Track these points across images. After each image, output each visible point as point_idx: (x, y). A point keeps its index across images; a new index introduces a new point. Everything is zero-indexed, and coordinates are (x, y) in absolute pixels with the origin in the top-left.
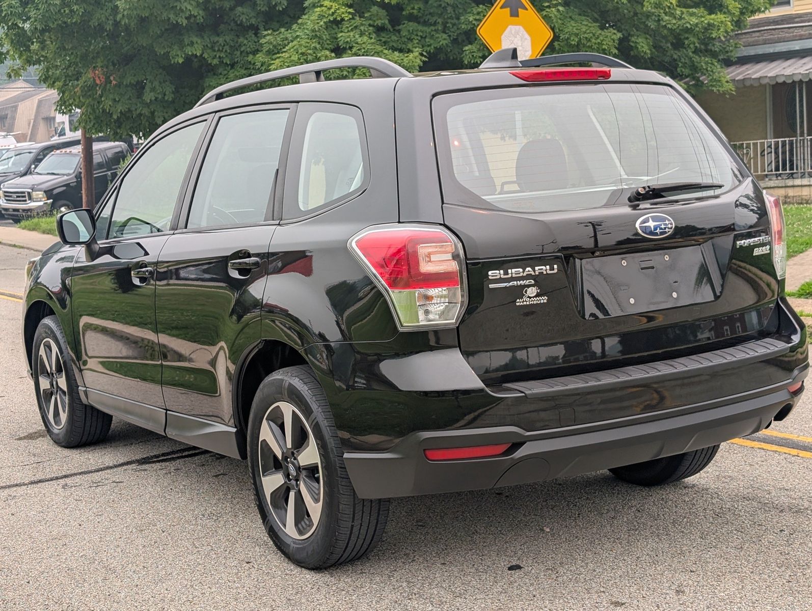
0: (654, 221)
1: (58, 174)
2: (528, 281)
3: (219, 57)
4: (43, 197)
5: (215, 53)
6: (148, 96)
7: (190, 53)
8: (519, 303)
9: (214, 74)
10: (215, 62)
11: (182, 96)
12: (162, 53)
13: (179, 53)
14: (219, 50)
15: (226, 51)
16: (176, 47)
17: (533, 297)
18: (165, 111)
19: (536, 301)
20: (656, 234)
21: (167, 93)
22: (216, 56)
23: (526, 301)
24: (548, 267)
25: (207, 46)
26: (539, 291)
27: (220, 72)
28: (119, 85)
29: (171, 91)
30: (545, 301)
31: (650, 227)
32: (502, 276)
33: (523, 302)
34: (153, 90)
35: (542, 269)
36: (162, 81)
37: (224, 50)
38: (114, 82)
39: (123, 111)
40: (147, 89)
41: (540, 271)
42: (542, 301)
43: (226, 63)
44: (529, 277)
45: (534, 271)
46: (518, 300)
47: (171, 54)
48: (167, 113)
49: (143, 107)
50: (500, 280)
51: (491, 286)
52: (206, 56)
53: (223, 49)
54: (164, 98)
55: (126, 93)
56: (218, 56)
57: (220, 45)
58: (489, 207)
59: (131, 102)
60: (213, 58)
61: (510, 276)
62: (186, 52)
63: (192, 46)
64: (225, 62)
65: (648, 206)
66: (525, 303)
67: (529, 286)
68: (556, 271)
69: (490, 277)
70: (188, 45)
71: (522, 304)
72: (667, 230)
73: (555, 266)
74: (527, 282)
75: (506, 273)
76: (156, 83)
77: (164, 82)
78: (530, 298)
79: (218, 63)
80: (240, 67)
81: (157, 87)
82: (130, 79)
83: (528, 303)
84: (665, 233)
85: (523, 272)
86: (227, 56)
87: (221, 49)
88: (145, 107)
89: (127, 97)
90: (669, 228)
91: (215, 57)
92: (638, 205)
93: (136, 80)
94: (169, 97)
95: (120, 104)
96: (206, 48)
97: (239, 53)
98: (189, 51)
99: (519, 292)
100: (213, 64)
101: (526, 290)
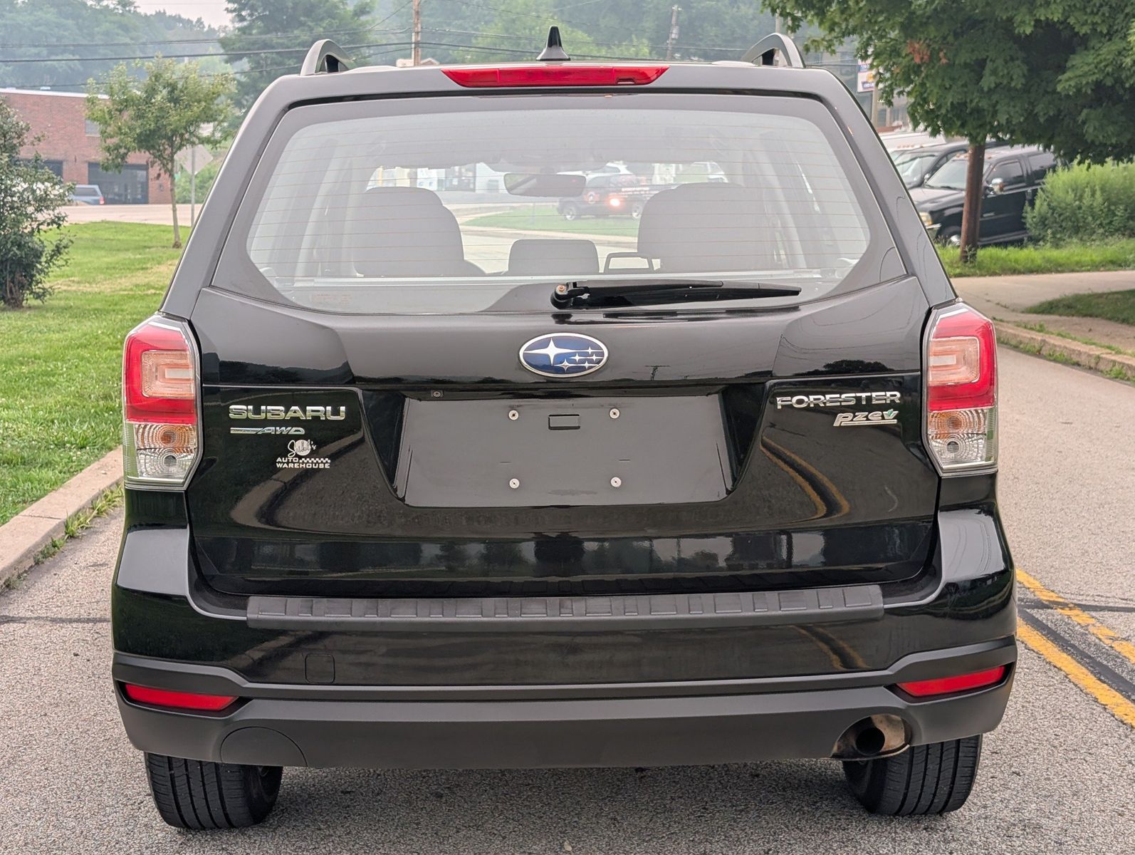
0: (557, 346)
1: (955, 189)
2: (294, 429)
3: (1092, 22)
4: (928, 221)
5: (1085, 17)
6: (988, 81)
7: (1043, 18)
8: (281, 463)
9: (1086, 49)
10: (1085, 30)
11: (1042, 81)
12: (1004, 18)
13: (1027, 18)
14: (1092, 12)
15: (1103, 14)
16: (1024, 9)
17: (306, 457)
18: (1012, 104)
19: (309, 464)
20: (561, 370)
21: (1015, 77)
22: (1086, 21)
23: (292, 462)
24: (329, 408)
25: (1075, 5)
26: (314, 448)
27: (1092, 45)
28: (951, 65)
29: (1021, 74)
30: (327, 466)
31: (547, 356)
32: (251, 416)
33: (288, 463)
34: (994, 72)
35: (318, 411)
36: (1008, 58)
37: (1100, 13)
38: (944, 61)
39: (955, 103)
40: (987, 72)
41: (315, 414)
42: (321, 466)
43: (1101, 32)
44: (295, 422)
45: (304, 411)
46: (279, 459)
47: (1018, 19)
48: (1014, 107)
49: (981, 97)
50: (247, 423)
51: (234, 430)
52: (1072, 21)
53: (1099, 10)
54: (1009, 83)
55: (960, 77)
56: (1089, 21)
57: (1095, 5)
58: (275, 299)
59: (965, 89)
60: (1083, 25)
61: (263, 416)
62: (1038, 15)
63: (1048, 6)
64: (1099, 30)
65: (600, 318)
66: (291, 465)
67: (297, 438)
68: (341, 417)
69: (231, 415)
70: (1041, 5)
71: (285, 465)
72: (587, 365)
73: (343, 409)
74: (293, 431)
75: (257, 411)
76: (1000, 62)
77: (1012, 59)
78: (300, 457)
79: (1089, 32)
80: (1121, 38)
81: (1000, 68)
82: (964, 57)
83: (296, 466)
84: (584, 369)
85: (286, 412)
86: (1103, 21)
87: (1095, 10)
88: (985, 97)
89: (960, 83)
90: (591, 361)
91: (1085, 23)
92: (569, 316)
93: (974, 58)
94: (1018, 83)
95: (951, 92)
96: (1073, 9)
97: (1121, 16)
98: (1042, 14)
99: (281, 445)
100: (1081, 34)
101: (293, 444)
